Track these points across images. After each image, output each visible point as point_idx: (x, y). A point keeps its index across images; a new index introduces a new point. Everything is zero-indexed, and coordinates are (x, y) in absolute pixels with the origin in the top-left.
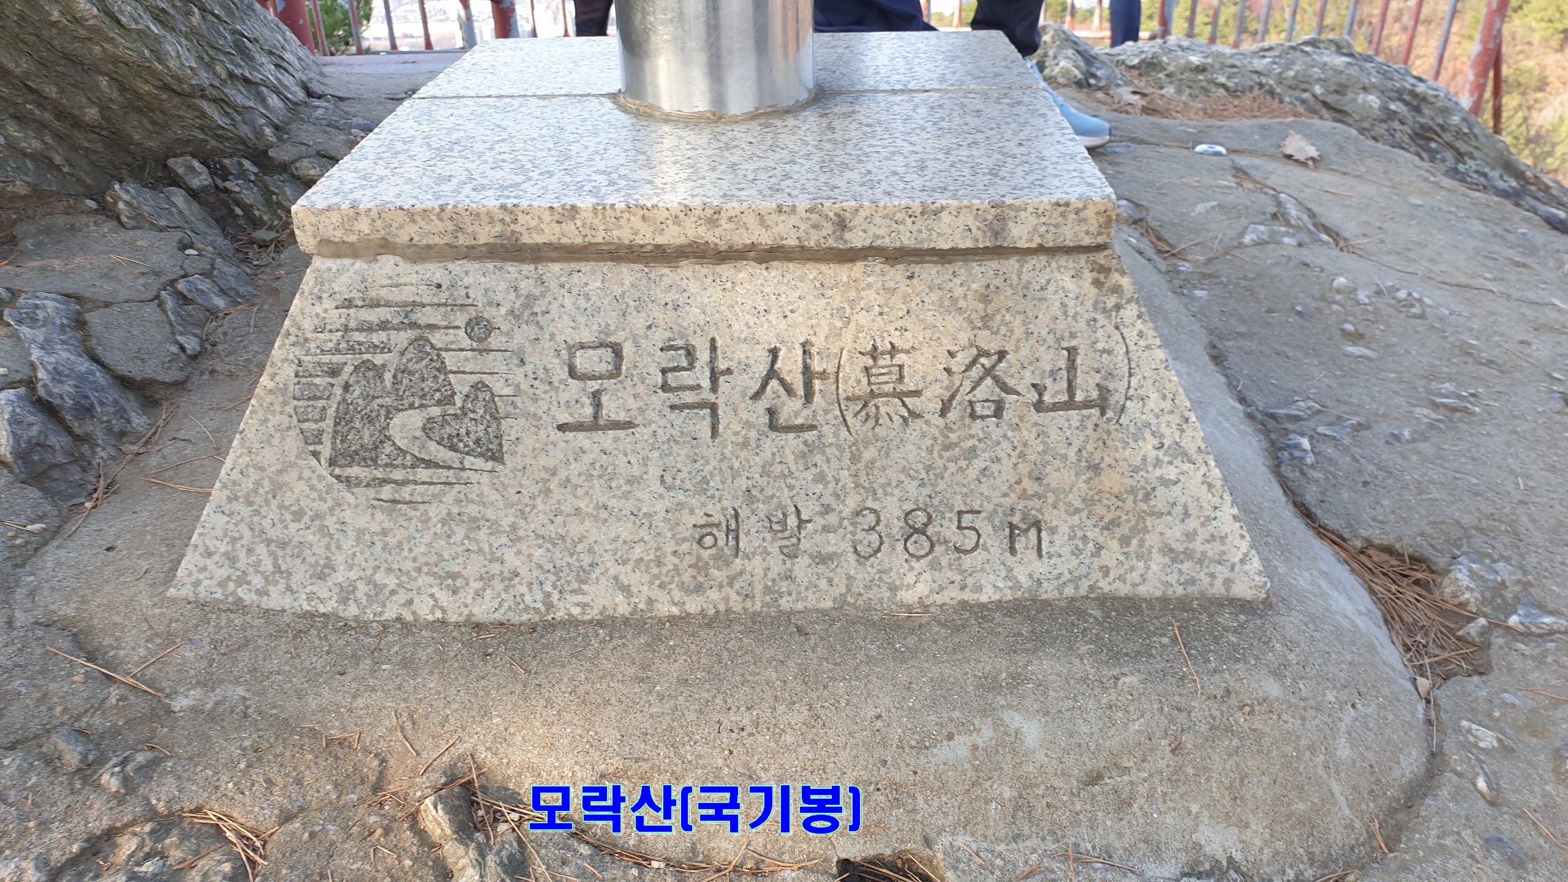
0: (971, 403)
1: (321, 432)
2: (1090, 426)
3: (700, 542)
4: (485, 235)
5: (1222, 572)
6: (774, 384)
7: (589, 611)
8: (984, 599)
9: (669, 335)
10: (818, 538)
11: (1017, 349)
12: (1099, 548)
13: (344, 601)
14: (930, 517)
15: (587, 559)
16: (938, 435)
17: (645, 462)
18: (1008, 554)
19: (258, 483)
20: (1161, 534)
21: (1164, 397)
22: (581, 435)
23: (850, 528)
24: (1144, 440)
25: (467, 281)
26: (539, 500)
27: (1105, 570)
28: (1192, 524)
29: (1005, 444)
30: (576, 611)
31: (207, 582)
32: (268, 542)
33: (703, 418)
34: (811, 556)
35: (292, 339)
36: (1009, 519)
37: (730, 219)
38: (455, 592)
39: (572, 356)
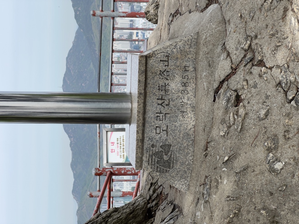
0: (167, 76)
1: (166, 170)
2: (171, 59)
3: (184, 117)
4: (140, 144)
6: (163, 104)
9: (155, 119)
10: (185, 100)
11: (160, 69)
14: (183, 83)
16: (171, 81)
17: (173, 124)
18: (189, 71)
19: (172, 180)
20: (187, 49)
21: (168, 48)
22: (168, 133)
23: (184, 95)
24: (174, 51)
25: (146, 147)
26: (177, 140)
29: (173, 71)
32: (181, 179)
33: (167, 115)
34: (188, 101)
36: (184, 71)
37: (139, 110)
38: (189, 153)
39: (158, 133)
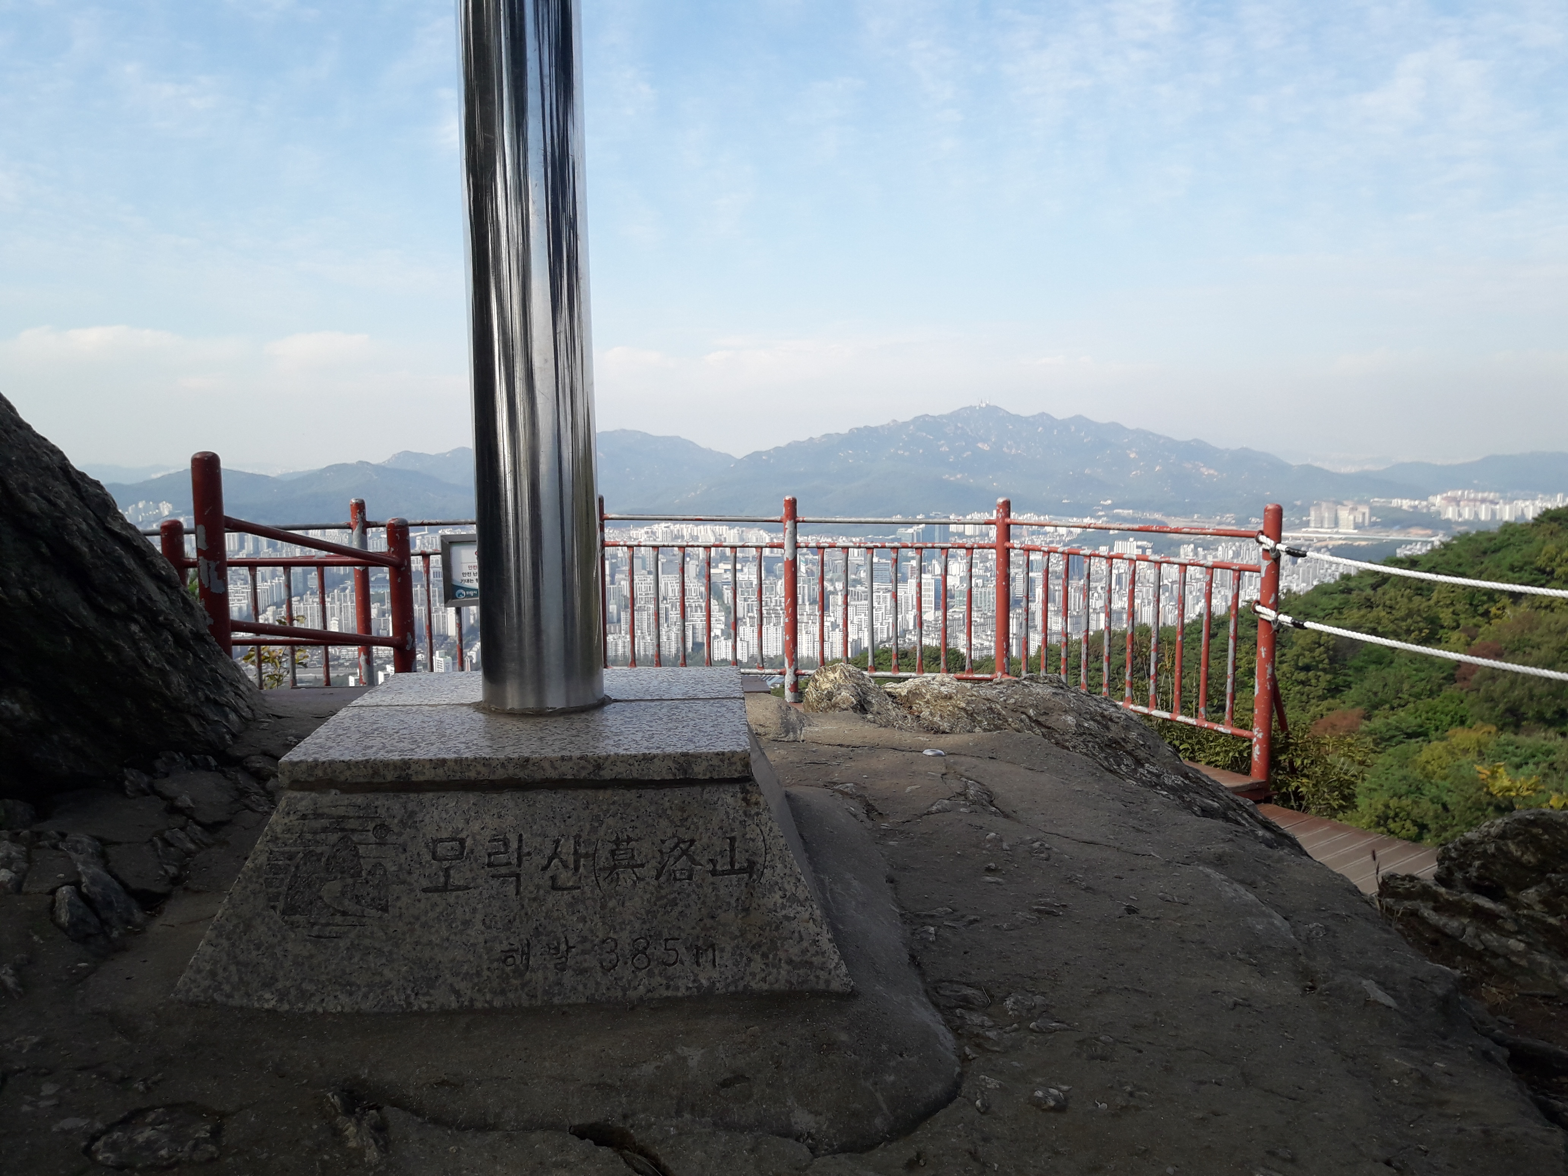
0: (674, 871)
1: (279, 894)
2: (744, 885)
3: (504, 961)
5: (823, 975)
6: (556, 861)
7: (433, 1006)
8: (680, 994)
9: (494, 832)
10: (579, 958)
11: (700, 839)
12: (750, 960)
13: (280, 1000)
14: (648, 944)
15: (434, 974)
16: (654, 891)
17: (475, 910)
18: (695, 966)
19: (236, 926)
20: (787, 951)
21: (786, 867)
22: (436, 895)
23: (599, 951)
24: (775, 892)
25: (377, 803)
26: (408, 935)
27: (754, 975)
28: (805, 944)
29: (694, 896)
30: (425, 1006)
31: (195, 990)
32: (238, 963)
33: (512, 882)
34: (574, 970)
35: (268, 838)
36: (696, 943)
37: (534, 764)
38: (351, 994)
39: (435, 847)
